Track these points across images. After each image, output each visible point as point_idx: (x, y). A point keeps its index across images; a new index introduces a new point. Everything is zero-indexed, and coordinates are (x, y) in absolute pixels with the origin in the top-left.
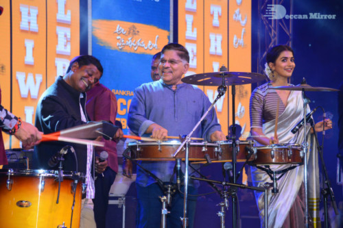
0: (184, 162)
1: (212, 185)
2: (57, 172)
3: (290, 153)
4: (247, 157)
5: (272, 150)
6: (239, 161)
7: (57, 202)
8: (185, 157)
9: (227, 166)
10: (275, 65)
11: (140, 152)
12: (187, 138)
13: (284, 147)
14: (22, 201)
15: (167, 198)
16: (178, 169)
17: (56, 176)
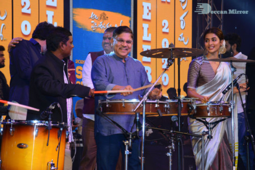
0: (142, 115)
1: (163, 133)
2: (47, 122)
3: (221, 109)
4: (189, 111)
5: (207, 106)
6: (182, 114)
7: (47, 145)
8: (143, 112)
9: (174, 119)
11: (109, 108)
12: (144, 97)
13: (217, 104)
14: (21, 144)
15: (129, 142)
16: (138, 120)
17: (46, 125)
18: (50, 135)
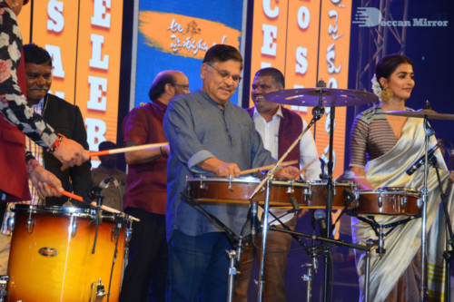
1: (297, 238)
2: (94, 211)
3: (404, 201)
4: (346, 203)
5: (379, 195)
7: (93, 252)
8: (265, 201)
9: (319, 215)
10: (389, 81)
11: (203, 190)
12: (268, 174)
13: (395, 192)
14: (46, 249)
15: (237, 253)
16: (254, 215)
17: (92, 217)
18: (99, 234)
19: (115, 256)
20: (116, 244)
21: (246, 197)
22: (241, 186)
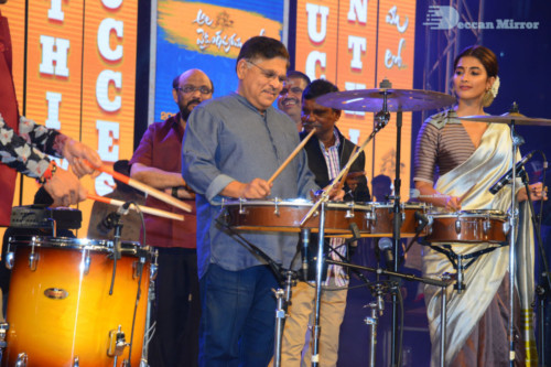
1: (359, 274)
2: (110, 243)
3: (487, 225)
4: (417, 230)
6: (403, 236)
7: (111, 293)
8: (319, 228)
9: (384, 244)
11: (243, 215)
12: (323, 195)
13: (477, 215)
14: (53, 289)
15: (285, 293)
16: (306, 245)
17: (109, 250)
18: (118, 272)
19: (138, 298)
20: (139, 283)
21: (296, 223)
22: (289, 210)
